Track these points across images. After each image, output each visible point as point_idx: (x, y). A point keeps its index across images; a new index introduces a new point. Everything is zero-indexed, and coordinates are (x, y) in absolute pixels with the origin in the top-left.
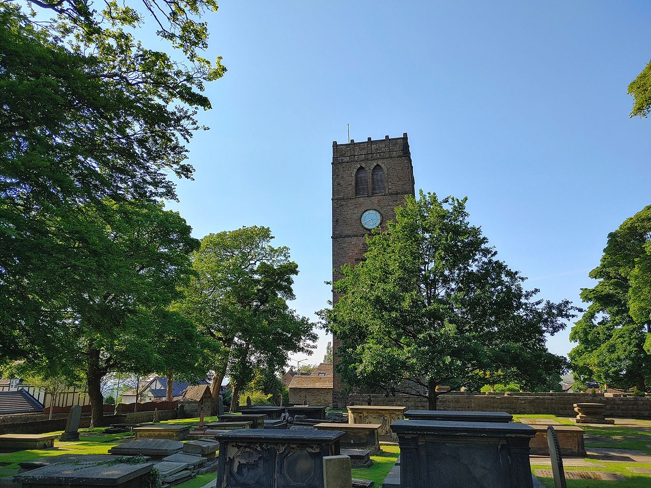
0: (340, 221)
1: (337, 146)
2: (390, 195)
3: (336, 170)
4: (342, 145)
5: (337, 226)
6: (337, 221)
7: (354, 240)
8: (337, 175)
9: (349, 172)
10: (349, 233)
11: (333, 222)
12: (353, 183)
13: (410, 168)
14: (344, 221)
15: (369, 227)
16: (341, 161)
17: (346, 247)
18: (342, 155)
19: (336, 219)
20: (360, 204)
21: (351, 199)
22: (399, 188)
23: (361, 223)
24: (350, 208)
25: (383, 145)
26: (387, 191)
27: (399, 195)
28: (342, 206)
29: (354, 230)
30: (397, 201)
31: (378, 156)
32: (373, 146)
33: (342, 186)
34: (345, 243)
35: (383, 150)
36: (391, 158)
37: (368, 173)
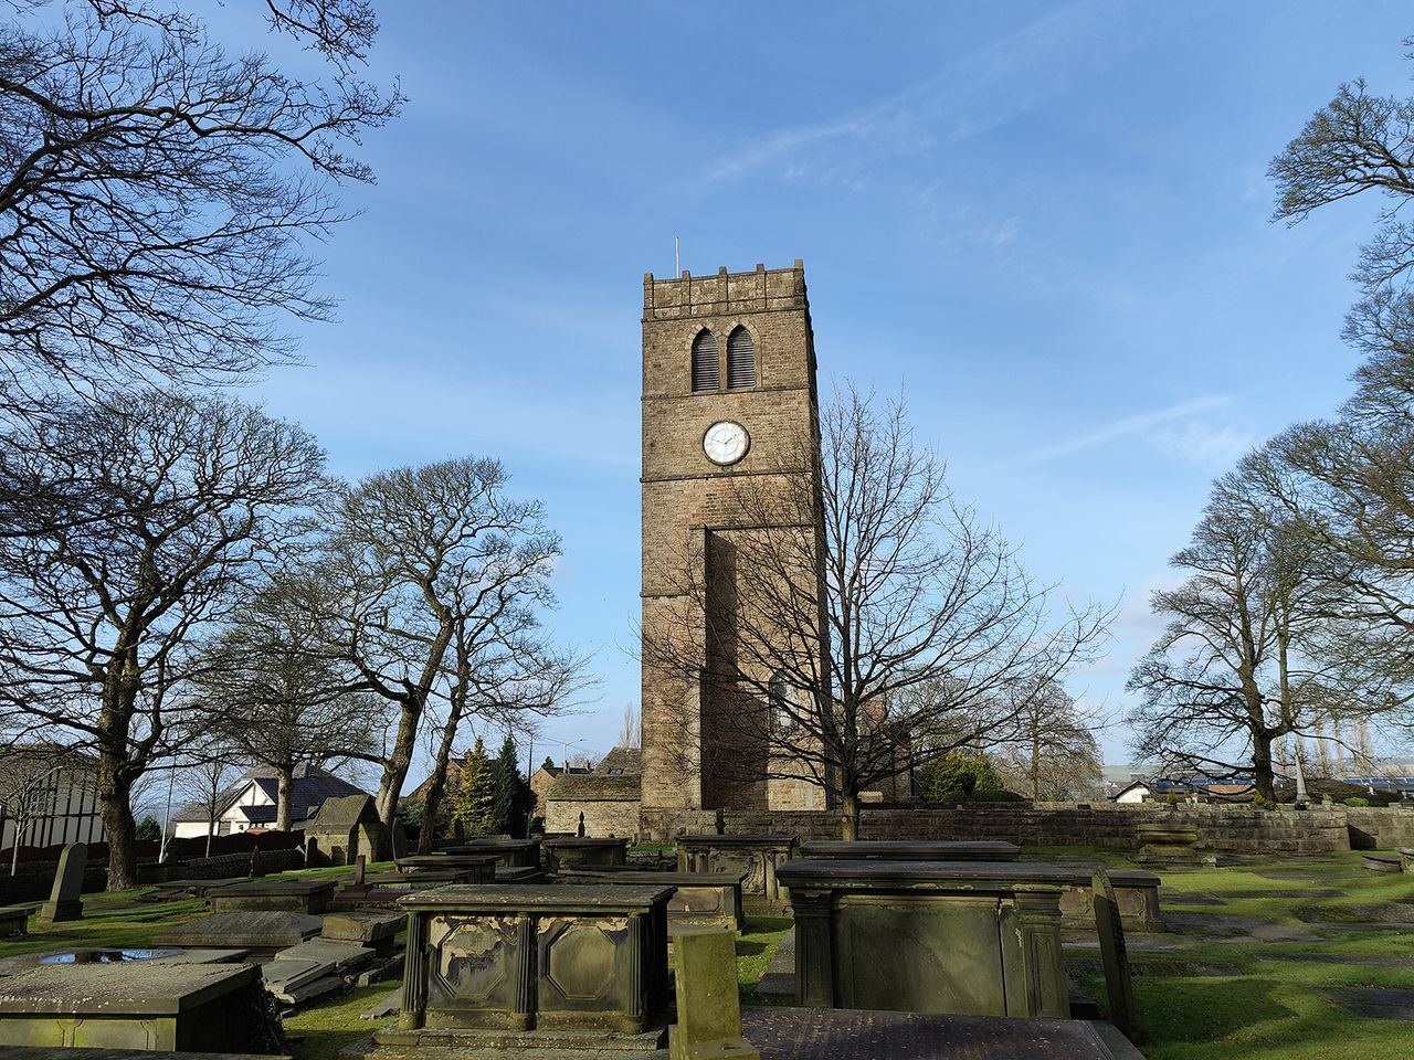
0: (659, 446)
1: (654, 282)
2: (766, 390)
3: (652, 335)
4: (665, 281)
5: (653, 456)
6: (652, 445)
7: (689, 486)
8: (654, 347)
9: (678, 341)
10: (678, 471)
11: (643, 446)
12: (688, 364)
14: (668, 446)
15: (721, 460)
16: (661, 316)
17: (672, 501)
18: (664, 303)
19: (649, 442)
20: (703, 410)
21: (682, 397)
22: (784, 378)
23: (704, 449)
24: (682, 417)
25: (753, 284)
26: (759, 383)
27: (785, 392)
28: (664, 412)
29: (690, 465)
30: (779, 404)
31: (741, 307)
32: (731, 286)
33: (664, 370)
34: (669, 493)
35: (751, 294)
36: (769, 312)
37: (719, 344)
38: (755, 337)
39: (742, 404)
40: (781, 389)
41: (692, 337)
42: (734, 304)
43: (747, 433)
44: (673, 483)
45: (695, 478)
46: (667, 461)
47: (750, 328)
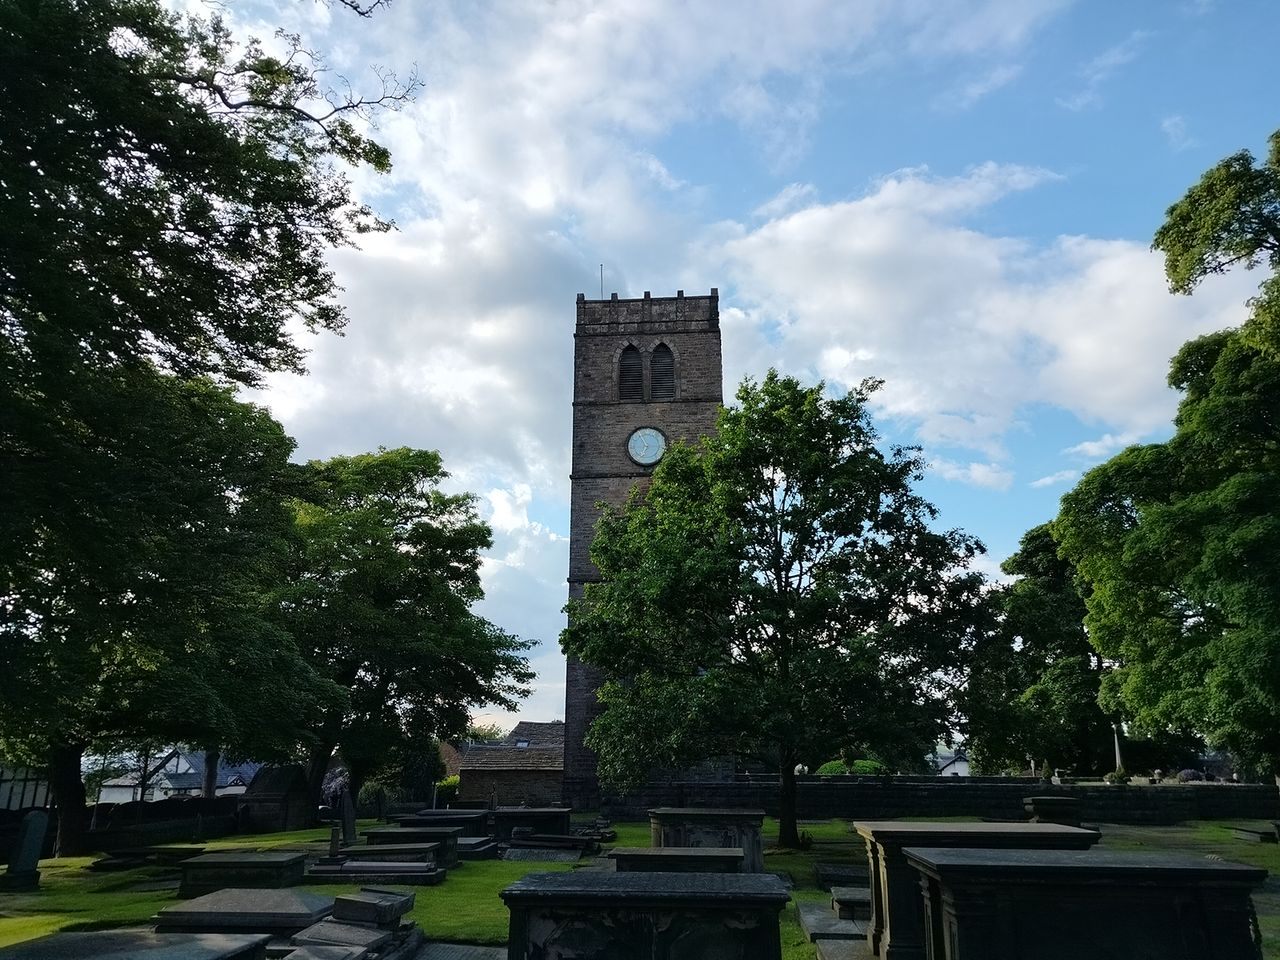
0: (587, 446)
1: (586, 302)
2: (684, 401)
3: (583, 349)
4: (596, 302)
5: (581, 456)
6: (582, 446)
7: (612, 484)
8: (584, 359)
9: (607, 354)
10: (606, 469)
11: (574, 447)
12: (615, 375)
14: (596, 447)
15: (644, 461)
16: (591, 331)
17: (598, 496)
18: (594, 320)
19: (579, 442)
20: (627, 416)
21: (609, 405)
22: (701, 391)
23: (627, 451)
24: (608, 422)
25: (673, 308)
26: (678, 395)
27: (701, 403)
28: (593, 417)
29: (615, 465)
30: (696, 414)
31: (664, 328)
32: (655, 309)
33: (593, 379)
34: (596, 489)
35: (672, 316)
36: (687, 332)
37: (643, 359)
38: (676, 355)
39: (663, 412)
41: (619, 351)
42: (657, 325)
43: (666, 438)
44: (599, 481)
45: (620, 476)
46: (595, 460)
47: (671, 346)
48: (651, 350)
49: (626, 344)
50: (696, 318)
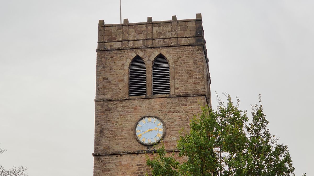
0: (106, 131)
1: (105, 26)
2: (177, 97)
3: (103, 59)
4: (112, 26)
5: (101, 139)
6: (101, 131)
7: (125, 159)
8: (104, 67)
9: (120, 63)
10: (119, 148)
11: (96, 132)
12: (126, 79)
13: (205, 61)
14: (112, 132)
15: (147, 142)
16: (109, 48)
17: (114, 169)
18: (111, 39)
19: (99, 129)
20: (135, 109)
21: (122, 100)
22: (189, 89)
23: (135, 135)
24: (121, 113)
25: (169, 28)
26: (173, 92)
27: (190, 98)
28: (110, 110)
29: (126, 145)
30: (186, 105)
31: (161, 43)
32: (155, 29)
33: (110, 82)
34: (112, 163)
35: (168, 34)
36: (179, 46)
37: (147, 66)
38: (171, 62)
39: (162, 105)
40: (187, 96)
41: (129, 61)
42: (157, 41)
43: (164, 125)
44: (114, 157)
45: (129, 153)
46: (111, 142)
47: (167, 56)
48: (152, 59)
49: (134, 55)
50: (186, 35)
